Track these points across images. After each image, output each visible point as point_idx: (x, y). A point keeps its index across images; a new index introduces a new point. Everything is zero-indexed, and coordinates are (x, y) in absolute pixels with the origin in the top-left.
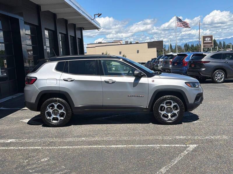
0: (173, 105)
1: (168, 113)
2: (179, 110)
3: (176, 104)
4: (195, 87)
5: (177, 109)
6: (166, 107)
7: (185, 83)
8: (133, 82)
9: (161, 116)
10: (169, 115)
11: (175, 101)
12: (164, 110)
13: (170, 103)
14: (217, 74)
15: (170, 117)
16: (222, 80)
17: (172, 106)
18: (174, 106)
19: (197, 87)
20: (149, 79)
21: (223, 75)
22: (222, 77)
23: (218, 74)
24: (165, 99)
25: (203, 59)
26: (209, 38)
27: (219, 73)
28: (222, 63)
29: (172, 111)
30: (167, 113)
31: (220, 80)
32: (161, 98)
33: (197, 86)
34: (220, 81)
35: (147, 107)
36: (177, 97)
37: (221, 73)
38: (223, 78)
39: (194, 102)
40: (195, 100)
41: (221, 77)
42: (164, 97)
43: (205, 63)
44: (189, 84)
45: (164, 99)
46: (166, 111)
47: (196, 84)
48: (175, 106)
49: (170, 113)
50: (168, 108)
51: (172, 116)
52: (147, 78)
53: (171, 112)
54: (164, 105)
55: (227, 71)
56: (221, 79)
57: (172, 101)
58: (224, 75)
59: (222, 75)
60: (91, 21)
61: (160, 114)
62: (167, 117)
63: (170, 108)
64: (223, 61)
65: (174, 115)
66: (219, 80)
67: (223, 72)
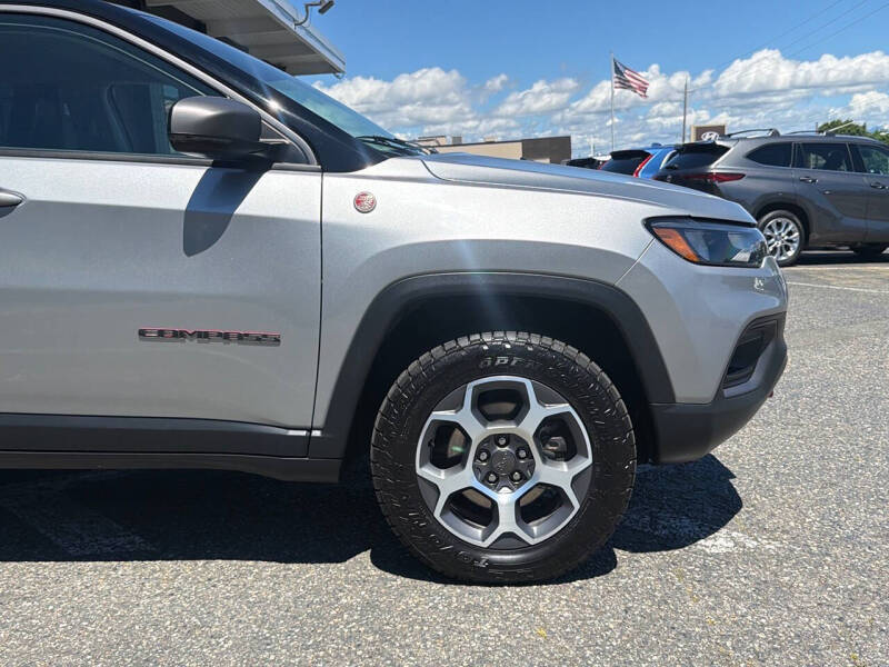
0: (537, 414)
1: (496, 486)
2: (585, 463)
3: (565, 407)
4: (728, 263)
5: (568, 454)
6: (477, 431)
7: (649, 223)
8: (183, 206)
9: (437, 514)
10: (505, 499)
11: (556, 379)
12: (460, 461)
13: (516, 404)
14: (770, 227)
15: (507, 522)
16: (791, 253)
17: (528, 427)
18: (547, 421)
19: (741, 264)
20: (334, 181)
21: (796, 234)
22: (791, 241)
23: (774, 227)
24: (476, 363)
25: (713, 166)
26: (715, 134)
27: (779, 225)
28: (793, 181)
29: (532, 466)
30: (485, 481)
31: (781, 255)
32: (437, 351)
33: (743, 256)
34: (783, 258)
35: (316, 433)
36: (572, 351)
37: (787, 226)
38: (796, 245)
39: (719, 393)
40: (731, 369)
41: (788, 241)
42: (464, 342)
43: (722, 181)
44: (681, 231)
45: (463, 361)
46: (476, 469)
47: (735, 240)
48: (553, 428)
49: (513, 484)
50: (495, 439)
51: (526, 513)
52: (315, 179)
53: (524, 479)
54: (466, 418)
55: (814, 216)
56: (787, 248)
57: (528, 383)
58: (800, 231)
59: (790, 233)
60: (293, 27)
61: (426, 493)
62: (488, 515)
63: (510, 438)
64: (795, 173)
65: (542, 503)
66: (778, 252)
67: (796, 219)
